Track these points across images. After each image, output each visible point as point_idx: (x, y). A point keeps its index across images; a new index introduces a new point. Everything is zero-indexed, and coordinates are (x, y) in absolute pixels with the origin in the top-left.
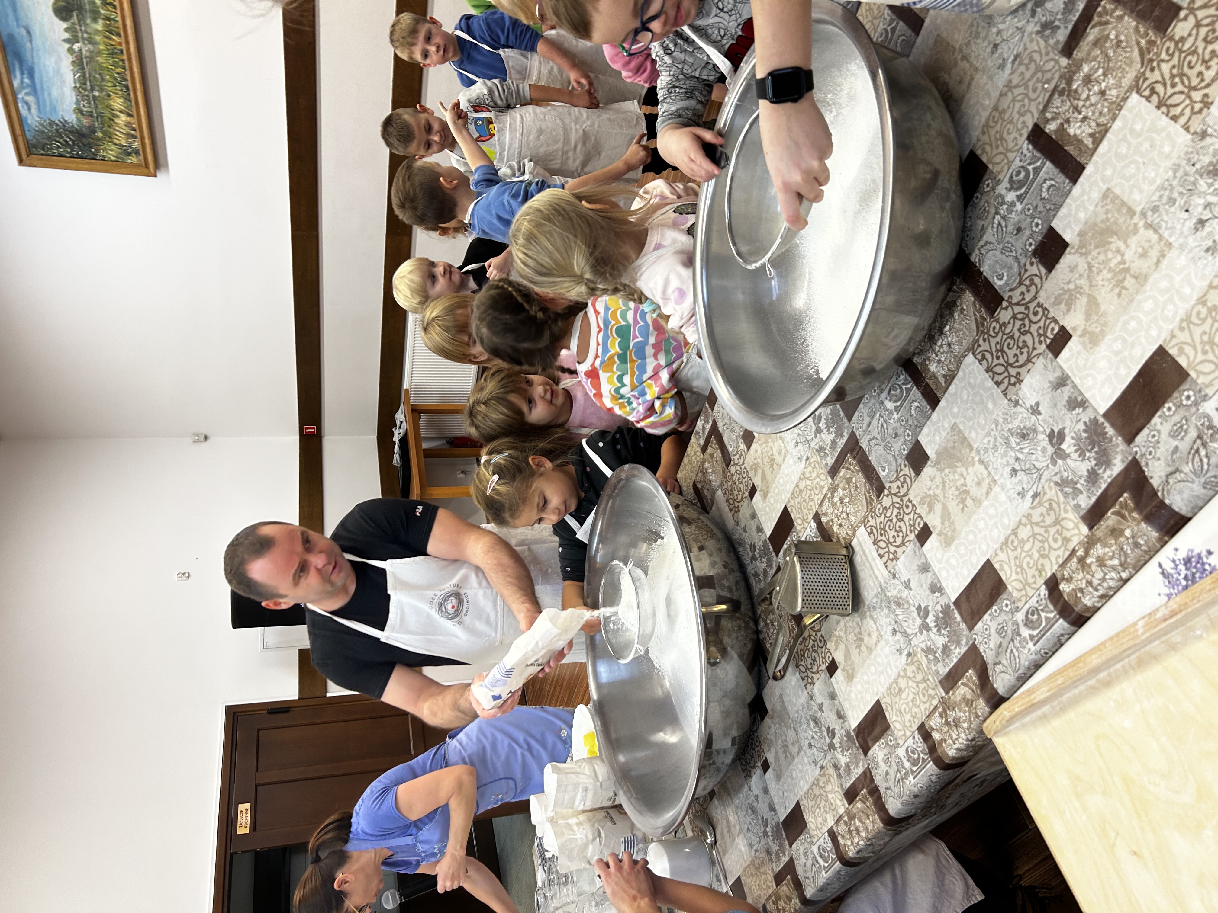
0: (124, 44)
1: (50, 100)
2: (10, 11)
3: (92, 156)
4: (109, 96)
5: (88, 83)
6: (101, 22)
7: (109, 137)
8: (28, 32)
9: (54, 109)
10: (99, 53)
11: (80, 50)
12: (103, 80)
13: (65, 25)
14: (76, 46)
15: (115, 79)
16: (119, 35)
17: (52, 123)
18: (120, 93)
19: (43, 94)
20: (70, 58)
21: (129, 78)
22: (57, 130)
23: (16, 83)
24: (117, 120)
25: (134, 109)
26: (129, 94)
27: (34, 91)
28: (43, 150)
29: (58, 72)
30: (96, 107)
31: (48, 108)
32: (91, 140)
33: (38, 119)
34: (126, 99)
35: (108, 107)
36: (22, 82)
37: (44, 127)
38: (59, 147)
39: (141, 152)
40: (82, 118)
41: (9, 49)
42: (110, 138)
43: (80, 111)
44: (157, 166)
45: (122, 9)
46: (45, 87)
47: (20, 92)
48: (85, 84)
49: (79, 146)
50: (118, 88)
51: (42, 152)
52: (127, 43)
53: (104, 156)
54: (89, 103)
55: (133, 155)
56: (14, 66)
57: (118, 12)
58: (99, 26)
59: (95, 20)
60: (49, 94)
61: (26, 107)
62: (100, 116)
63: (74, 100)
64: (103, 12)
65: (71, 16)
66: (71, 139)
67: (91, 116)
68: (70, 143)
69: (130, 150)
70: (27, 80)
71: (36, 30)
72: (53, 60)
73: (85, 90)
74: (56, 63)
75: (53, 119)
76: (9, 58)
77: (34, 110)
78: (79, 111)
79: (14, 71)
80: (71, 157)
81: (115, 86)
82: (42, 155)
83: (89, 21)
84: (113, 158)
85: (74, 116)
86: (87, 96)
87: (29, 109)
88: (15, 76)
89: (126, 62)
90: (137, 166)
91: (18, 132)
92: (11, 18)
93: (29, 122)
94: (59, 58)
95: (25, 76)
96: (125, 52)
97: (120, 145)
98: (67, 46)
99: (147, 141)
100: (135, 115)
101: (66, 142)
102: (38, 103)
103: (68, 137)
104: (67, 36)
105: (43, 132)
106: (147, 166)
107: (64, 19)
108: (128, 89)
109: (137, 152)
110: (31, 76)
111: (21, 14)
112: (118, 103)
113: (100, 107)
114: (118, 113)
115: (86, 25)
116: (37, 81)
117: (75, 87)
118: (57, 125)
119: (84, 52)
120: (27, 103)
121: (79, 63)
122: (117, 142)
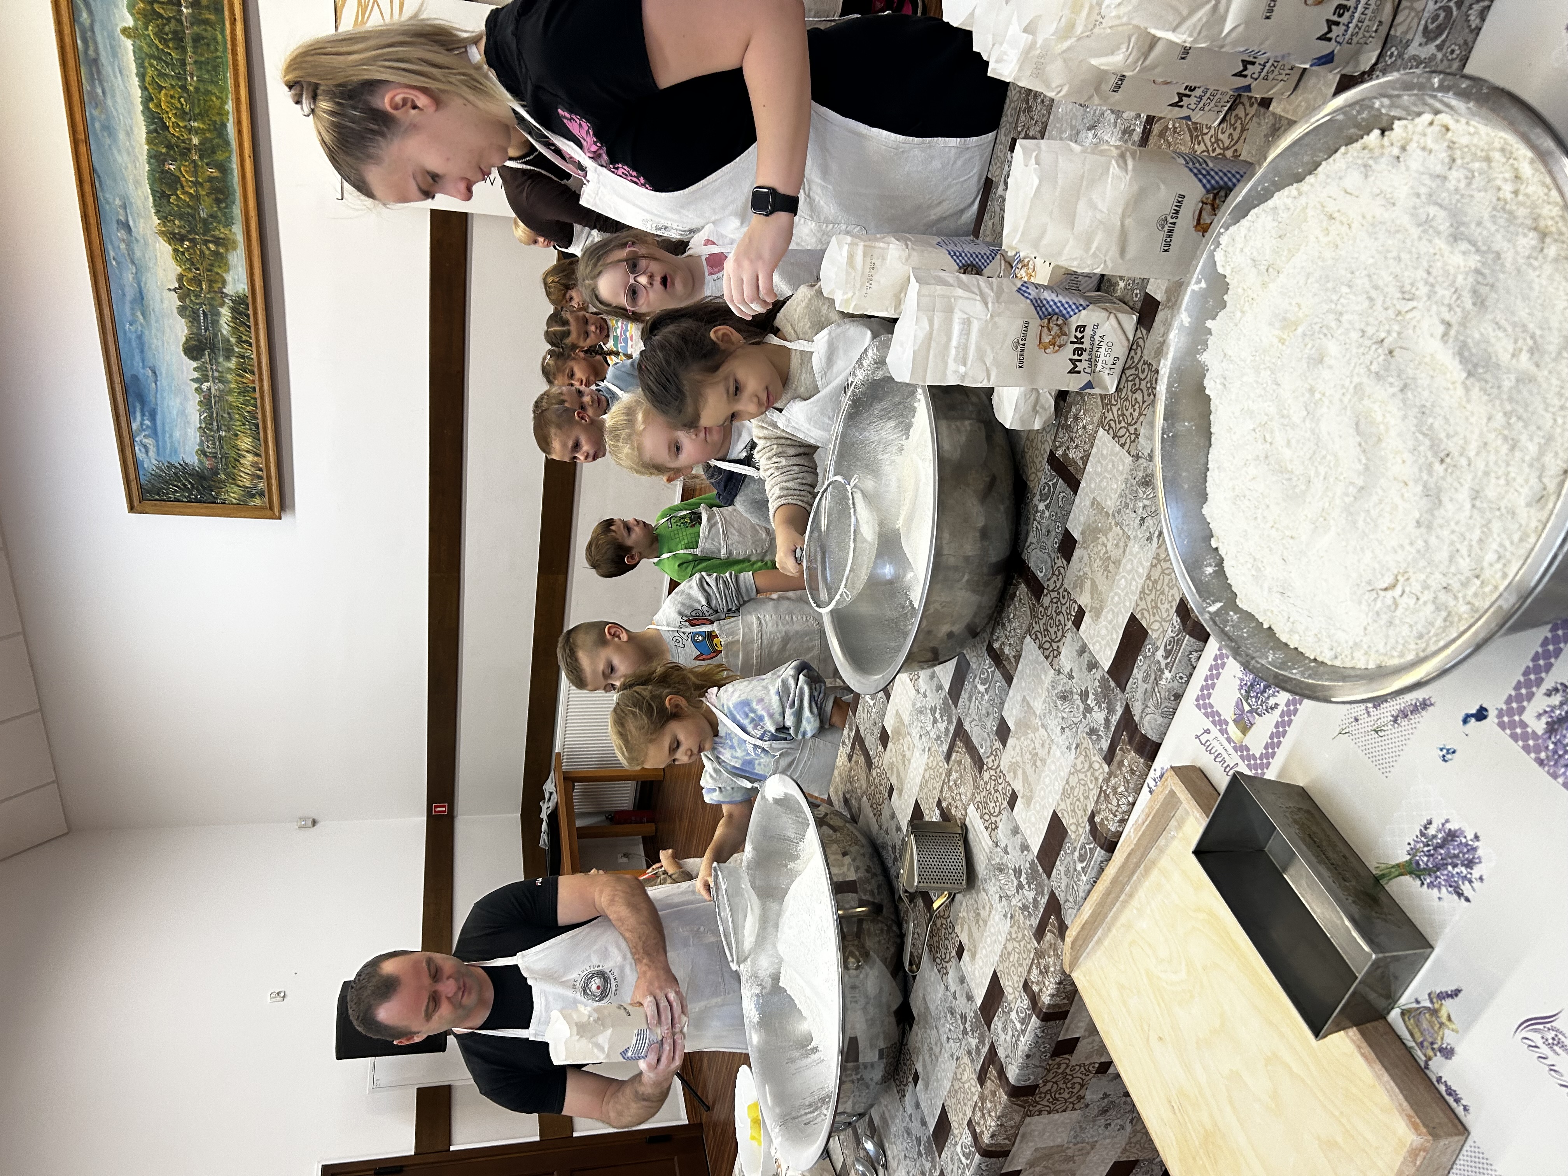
0: (257, 383)
1: (172, 443)
2: (137, 352)
3: (212, 499)
4: (236, 435)
6: (234, 360)
8: (154, 373)
9: (175, 451)
10: (230, 392)
11: (209, 389)
12: (231, 418)
13: (195, 364)
14: (205, 386)
15: (245, 417)
16: (253, 373)
17: (171, 466)
19: (164, 437)
20: (198, 398)
21: (260, 416)
23: (135, 426)
24: (242, 461)
25: (262, 449)
29: (183, 413)
31: (168, 451)
33: (155, 462)
35: (235, 447)
36: (142, 424)
37: (162, 470)
38: (176, 491)
39: (266, 494)
40: (205, 460)
41: (131, 390)
43: (204, 453)
44: (283, 507)
45: (258, 347)
46: (167, 429)
47: (138, 435)
49: (198, 490)
52: (261, 380)
54: (214, 444)
56: (134, 408)
57: (254, 349)
58: (232, 364)
59: (228, 358)
60: (171, 436)
62: (225, 456)
63: (198, 441)
64: (237, 350)
65: (203, 355)
67: (215, 457)
70: (147, 422)
71: (163, 371)
72: (178, 400)
73: (211, 430)
74: (181, 404)
76: (130, 400)
77: (151, 453)
79: (135, 412)
81: (244, 425)
83: (221, 359)
84: (234, 501)
87: (147, 452)
88: (135, 419)
89: (259, 401)
90: (261, 508)
91: (132, 476)
92: (137, 358)
94: (186, 398)
96: (257, 389)
98: (196, 385)
99: (274, 482)
100: (263, 455)
101: (185, 485)
103: (187, 480)
104: (196, 375)
105: (160, 476)
106: (271, 508)
107: (194, 359)
109: (261, 494)
110: (153, 417)
111: (149, 355)
112: (245, 443)
115: (218, 363)
116: (158, 422)
119: (213, 391)
120: (145, 446)
121: (207, 403)
122: (240, 483)
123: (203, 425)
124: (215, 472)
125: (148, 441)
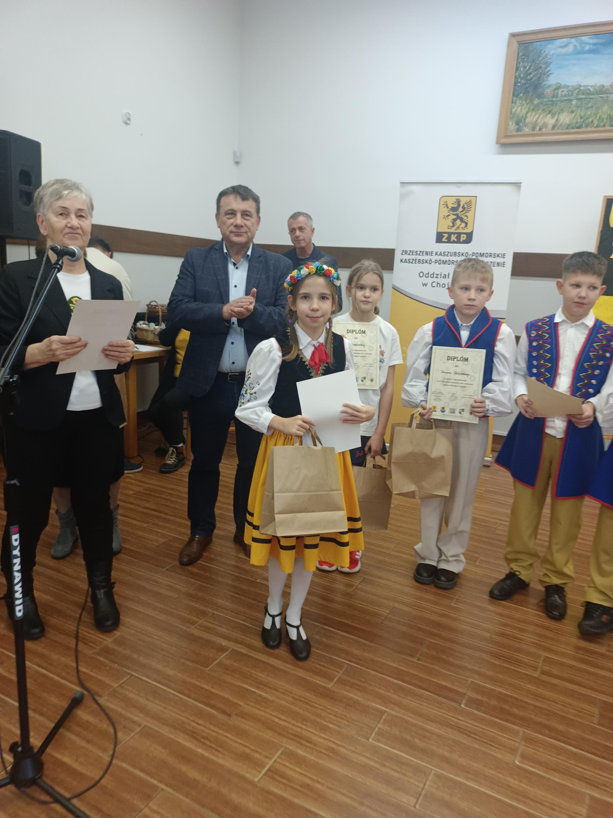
5: (583, 97)
7: (535, 109)
15: (587, 118)
17: (548, 64)
18: (575, 121)
21: (589, 129)
22: (541, 67)
23: (585, 39)
24: (549, 116)
26: (573, 128)
27: (577, 53)
28: (523, 55)
30: (562, 101)
32: (531, 94)
33: (551, 53)
34: (569, 125)
35: (562, 111)
36: (586, 43)
37: (544, 58)
42: (533, 109)
48: (583, 94)
49: (525, 84)
50: (579, 120)
51: (521, 54)
53: (515, 103)
55: (517, 127)
61: (563, 44)
62: (554, 103)
66: (532, 78)
68: (529, 77)
69: (521, 124)
70: (587, 47)
75: (551, 66)
77: (560, 50)
78: (558, 87)
80: (515, 77)
82: (518, 53)
84: (514, 110)
85: (554, 83)
86: (572, 95)
87: (561, 47)
88: (591, 38)
93: (549, 46)
95: (591, 46)
97: (526, 117)
101: (530, 74)
102: (565, 55)
103: (534, 75)
105: (539, 56)
108: (578, 128)
110: (590, 52)
113: (562, 104)
114: (555, 118)
117: (580, 86)
118: (546, 68)
120: (566, 46)
122: (529, 115)
123: (582, 88)
124: (539, 96)
125: (570, 48)
